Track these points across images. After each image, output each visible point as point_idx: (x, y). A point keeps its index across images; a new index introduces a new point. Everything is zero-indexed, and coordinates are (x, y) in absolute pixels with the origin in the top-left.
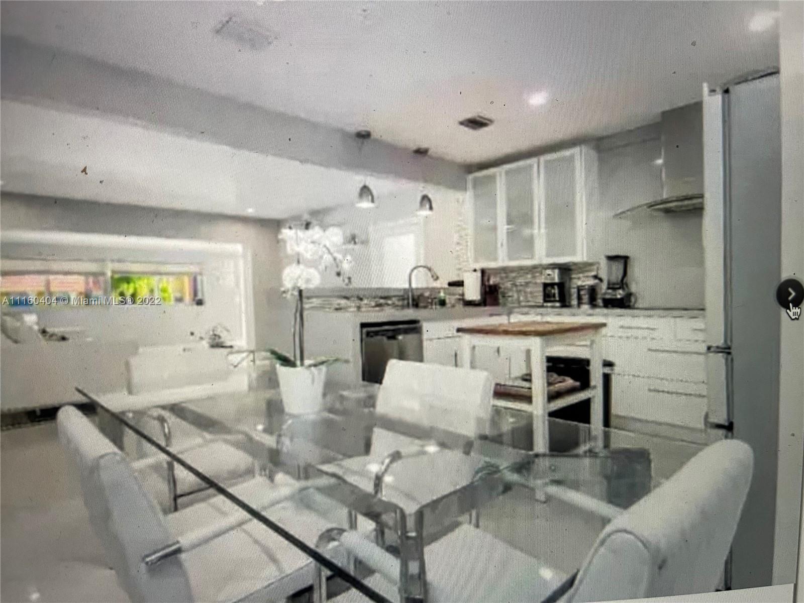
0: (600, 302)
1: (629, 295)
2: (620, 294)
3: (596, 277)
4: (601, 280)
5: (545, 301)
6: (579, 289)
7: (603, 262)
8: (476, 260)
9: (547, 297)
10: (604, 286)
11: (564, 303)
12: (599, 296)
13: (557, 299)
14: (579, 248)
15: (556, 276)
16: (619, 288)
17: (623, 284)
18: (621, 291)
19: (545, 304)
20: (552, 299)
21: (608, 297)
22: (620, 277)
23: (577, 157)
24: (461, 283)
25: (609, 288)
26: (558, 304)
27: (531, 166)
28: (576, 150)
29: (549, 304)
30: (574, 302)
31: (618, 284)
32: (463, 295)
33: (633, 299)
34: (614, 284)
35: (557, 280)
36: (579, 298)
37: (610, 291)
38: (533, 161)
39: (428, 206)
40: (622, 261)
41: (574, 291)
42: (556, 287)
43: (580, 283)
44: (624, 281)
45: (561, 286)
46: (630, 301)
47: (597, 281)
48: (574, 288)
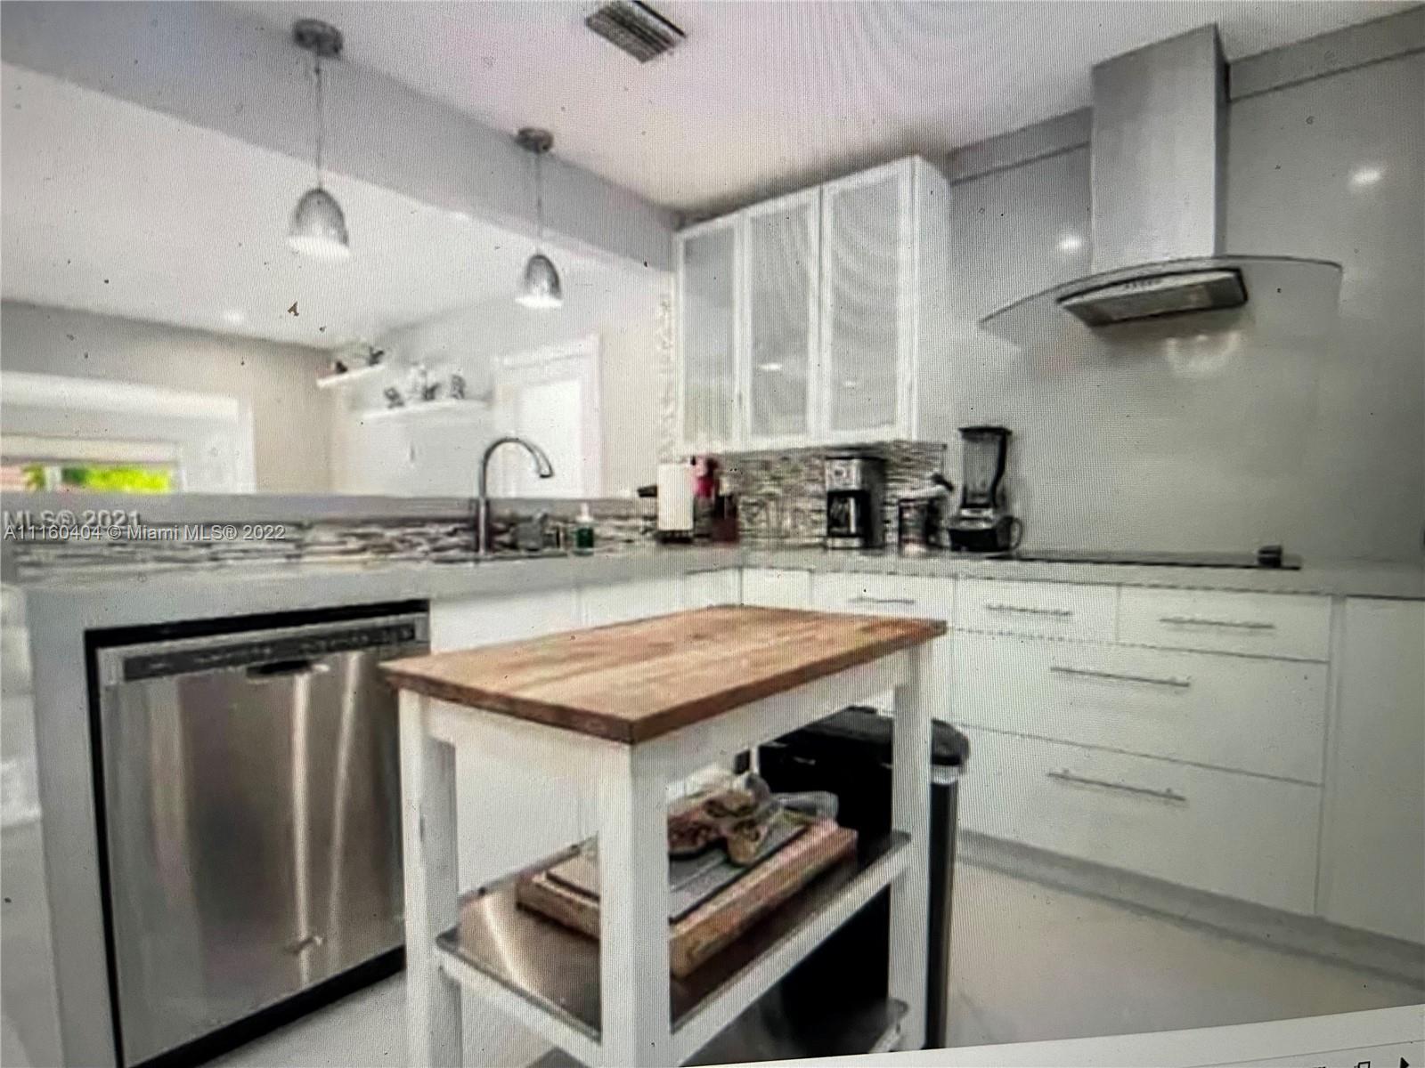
0: (946, 539)
1: (1009, 521)
2: (987, 519)
3: (938, 479)
4: (950, 487)
5: (831, 535)
6: (903, 505)
7: (956, 443)
8: (689, 437)
9: (836, 524)
10: (955, 499)
11: (870, 540)
12: (944, 523)
13: (853, 529)
14: (901, 408)
15: (851, 476)
16: (986, 506)
17: (996, 497)
18: (988, 513)
19: (830, 542)
20: (844, 530)
21: (964, 525)
22: (989, 478)
23: (904, 187)
24: (652, 492)
25: (964, 505)
26: (856, 543)
27: (803, 208)
28: (902, 167)
29: (838, 542)
30: (892, 537)
31: (982, 495)
32: (654, 518)
33: (1015, 534)
34: (974, 495)
35: (854, 486)
36: (902, 530)
37: (965, 513)
38: (809, 196)
39: (545, 284)
40: (998, 438)
41: (892, 513)
42: (852, 502)
43: (906, 493)
44: (999, 489)
45: (863, 497)
46: (1009, 537)
47: (940, 488)
48: (891, 504)
